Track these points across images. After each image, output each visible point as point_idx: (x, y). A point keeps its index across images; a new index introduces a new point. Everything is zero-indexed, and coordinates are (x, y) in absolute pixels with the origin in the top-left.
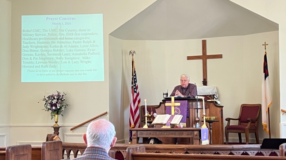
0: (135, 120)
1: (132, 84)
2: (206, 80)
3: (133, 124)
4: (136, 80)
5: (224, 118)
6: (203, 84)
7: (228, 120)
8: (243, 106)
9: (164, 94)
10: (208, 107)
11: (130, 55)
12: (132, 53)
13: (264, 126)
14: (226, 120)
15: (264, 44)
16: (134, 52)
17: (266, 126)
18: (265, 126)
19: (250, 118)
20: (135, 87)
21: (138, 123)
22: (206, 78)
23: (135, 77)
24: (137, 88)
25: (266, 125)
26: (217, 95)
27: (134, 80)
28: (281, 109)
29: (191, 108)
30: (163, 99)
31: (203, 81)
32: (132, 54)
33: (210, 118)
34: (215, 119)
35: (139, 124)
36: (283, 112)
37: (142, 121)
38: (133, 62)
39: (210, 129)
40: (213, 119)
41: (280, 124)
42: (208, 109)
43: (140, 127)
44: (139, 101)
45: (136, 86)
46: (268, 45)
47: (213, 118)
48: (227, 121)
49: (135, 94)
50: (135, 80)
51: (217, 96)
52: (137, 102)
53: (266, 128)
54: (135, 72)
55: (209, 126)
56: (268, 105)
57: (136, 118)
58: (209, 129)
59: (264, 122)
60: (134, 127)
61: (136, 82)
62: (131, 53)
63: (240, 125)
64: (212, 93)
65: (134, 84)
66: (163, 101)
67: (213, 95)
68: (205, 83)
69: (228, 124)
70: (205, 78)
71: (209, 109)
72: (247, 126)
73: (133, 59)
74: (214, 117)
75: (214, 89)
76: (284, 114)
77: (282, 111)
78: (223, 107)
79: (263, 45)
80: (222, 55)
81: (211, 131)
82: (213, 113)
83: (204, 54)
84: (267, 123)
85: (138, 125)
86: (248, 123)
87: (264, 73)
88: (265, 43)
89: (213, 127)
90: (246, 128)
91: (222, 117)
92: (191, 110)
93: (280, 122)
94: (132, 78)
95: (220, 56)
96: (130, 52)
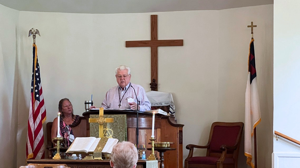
0: (35, 146)
1: (32, 85)
2: (156, 82)
3: (31, 153)
4: (40, 79)
5: (185, 144)
6: (151, 87)
7: (191, 147)
8: (215, 126)
9: (86, 103)
10: (159, 126)
11: (29, 36)
12: (34, 33)
13: (247, 158)
14: (187, 147)
15: (251, 25)
16: (37, 32)
17: (251, 159)
18: (249, 158)
19: (225, 146)
20: (36, 91)
21: (41, 152)
22: (155, 79)
23: (37, 74)
24: (40, 92)
25: (251, 155)
26: (174, 106)
27: (36, 79)
28: (275, 131)
29: (130, 127)
30: (85, 111)
31: (150, 82)
32: (33, 36)
33: (161, 144)
34: (169, 146)
35: (42, 154)
36: (278, 136)
37: (48, 149)
38: (34, 49)
39: (161, 162)
40: (166, 147)
41: (272, 154)
42: (158, 129)
43: (44, 158)
44: (44, 115)
45: (38, 89)
46: (256, 26)
47: (166, 145)
48: (189, 150)
49: (37, 103)
50: (38, 79)
51: (174, 109)
52: (40, 116)
53: (251, 161)
54: (38, 65)
55: (159, 158)
56: (255, 124)
57: (37, 142)
58: (158, 162)
59: (249, 152)
60: (34, 158)
61: (39, 82)
62: (32, 33)
63: (209, 156)
64: (165, 104)
65: (36, 86)
66: (83, 115)
67: (167, 106)
68: (154, 86)
69: (191, 154)
70: (153, 78)
71: (160, 129)
72: (220, 157)
73: (34, 43)
74: (168, 143)
75: (168, 97)
76: (278, 139)
77: (275, 134)
78: (183, 125)
79: (248, 26)
80: (182, 40)
81: (163, 165)
82: (166, 136)
83: (154, 38)
84: (252, 154)
85: (40, 154)
86: (221, 152)
87: (249, 73)
88: (252, 23)
89: (165, 160)
90: (218, 161)
91: (181, 143)
92: (130, 129)
93: (273, 152)
94: (33, 76)
95: (179, 43)
96: (31, 31)
